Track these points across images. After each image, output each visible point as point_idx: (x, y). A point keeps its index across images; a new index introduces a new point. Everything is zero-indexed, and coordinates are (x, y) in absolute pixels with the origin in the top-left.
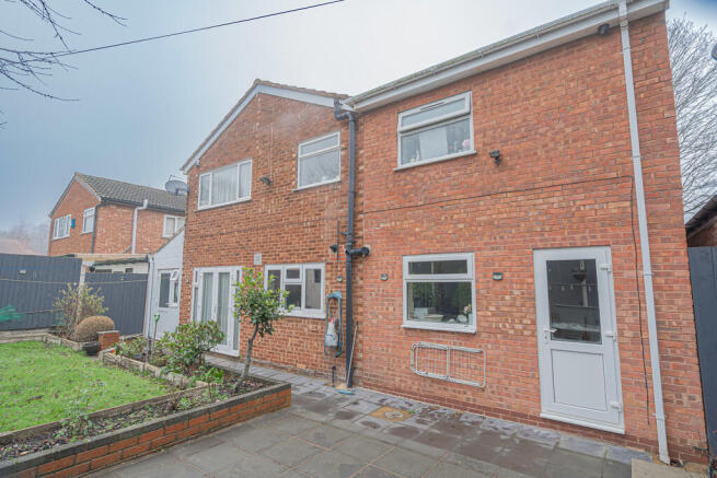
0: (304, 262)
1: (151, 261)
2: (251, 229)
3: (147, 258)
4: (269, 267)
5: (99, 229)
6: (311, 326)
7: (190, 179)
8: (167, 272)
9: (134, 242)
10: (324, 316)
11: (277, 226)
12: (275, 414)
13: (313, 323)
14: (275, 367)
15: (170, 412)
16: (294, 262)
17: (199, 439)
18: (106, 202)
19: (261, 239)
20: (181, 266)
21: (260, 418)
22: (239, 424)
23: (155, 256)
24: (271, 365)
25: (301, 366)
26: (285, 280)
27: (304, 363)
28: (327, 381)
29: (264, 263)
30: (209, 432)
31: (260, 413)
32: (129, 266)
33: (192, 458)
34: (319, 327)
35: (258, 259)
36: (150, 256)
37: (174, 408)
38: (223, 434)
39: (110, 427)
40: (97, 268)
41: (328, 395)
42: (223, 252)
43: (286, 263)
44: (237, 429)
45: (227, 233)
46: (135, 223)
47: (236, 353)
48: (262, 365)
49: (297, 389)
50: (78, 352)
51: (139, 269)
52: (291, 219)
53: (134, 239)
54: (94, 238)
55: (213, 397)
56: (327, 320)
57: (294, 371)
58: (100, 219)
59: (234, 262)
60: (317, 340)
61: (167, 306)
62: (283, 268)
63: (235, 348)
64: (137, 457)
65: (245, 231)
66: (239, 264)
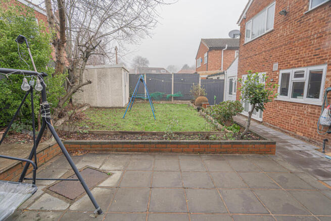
0: (308, 66)
1: (225, 73)
2: (273, 49)
3: (224, 72)
4: (282, 72)
5: (209, 62)
6: (310, 110)
7: (241, 27)
8: (232, 78)
9: (222, 66)
10: (321, 104)
11: (290, 43)
12: (261, 156)
13: (311, 108)
14: (282, 131)
15: (205, 139)
16: (301, 66)
17: (216, 154)
18: (211, 49)
19: (278, 54)
20: (237, 75)
21: (251, 155)
22: (237, 154)
23: (228, 71)
24: (279, 129)
25: (299, 134)
26: (292, 79)
27: (302, 132)
28: (318, 148)
29: (279, 69)
30: (221, 153)
31: (251, 152)
32: (218, 76)
33: (206, 162)
34: (316, 111)
35: (275, 66)
36: (225, 71)
37: (207, 138)
38: (227, 156)
39: (182, 138)
40: (209, 78)
41: (314, 156)
42: (256, 66)
43: (295, 67)
44: (236, 156)
45: (259, 54)
46: (222, 57)
47: (261, 120)
48: (274, 128)
49: (292, 147)
50: (195, 109)
51: (221, 77)
52: (301, 36)
53: (222, 64)
54: (207, 66)
55: (227, 138)
56: (324, 106)
57: (294, 136)
58: (209, 57)
59: (262, 70)
60: (314, 120)
61: (231, 94)
62: (292, 72)
63: (260, 117)
64: (188, 153)
65: (269, 51)
66: (265, 71)
